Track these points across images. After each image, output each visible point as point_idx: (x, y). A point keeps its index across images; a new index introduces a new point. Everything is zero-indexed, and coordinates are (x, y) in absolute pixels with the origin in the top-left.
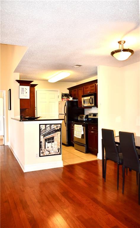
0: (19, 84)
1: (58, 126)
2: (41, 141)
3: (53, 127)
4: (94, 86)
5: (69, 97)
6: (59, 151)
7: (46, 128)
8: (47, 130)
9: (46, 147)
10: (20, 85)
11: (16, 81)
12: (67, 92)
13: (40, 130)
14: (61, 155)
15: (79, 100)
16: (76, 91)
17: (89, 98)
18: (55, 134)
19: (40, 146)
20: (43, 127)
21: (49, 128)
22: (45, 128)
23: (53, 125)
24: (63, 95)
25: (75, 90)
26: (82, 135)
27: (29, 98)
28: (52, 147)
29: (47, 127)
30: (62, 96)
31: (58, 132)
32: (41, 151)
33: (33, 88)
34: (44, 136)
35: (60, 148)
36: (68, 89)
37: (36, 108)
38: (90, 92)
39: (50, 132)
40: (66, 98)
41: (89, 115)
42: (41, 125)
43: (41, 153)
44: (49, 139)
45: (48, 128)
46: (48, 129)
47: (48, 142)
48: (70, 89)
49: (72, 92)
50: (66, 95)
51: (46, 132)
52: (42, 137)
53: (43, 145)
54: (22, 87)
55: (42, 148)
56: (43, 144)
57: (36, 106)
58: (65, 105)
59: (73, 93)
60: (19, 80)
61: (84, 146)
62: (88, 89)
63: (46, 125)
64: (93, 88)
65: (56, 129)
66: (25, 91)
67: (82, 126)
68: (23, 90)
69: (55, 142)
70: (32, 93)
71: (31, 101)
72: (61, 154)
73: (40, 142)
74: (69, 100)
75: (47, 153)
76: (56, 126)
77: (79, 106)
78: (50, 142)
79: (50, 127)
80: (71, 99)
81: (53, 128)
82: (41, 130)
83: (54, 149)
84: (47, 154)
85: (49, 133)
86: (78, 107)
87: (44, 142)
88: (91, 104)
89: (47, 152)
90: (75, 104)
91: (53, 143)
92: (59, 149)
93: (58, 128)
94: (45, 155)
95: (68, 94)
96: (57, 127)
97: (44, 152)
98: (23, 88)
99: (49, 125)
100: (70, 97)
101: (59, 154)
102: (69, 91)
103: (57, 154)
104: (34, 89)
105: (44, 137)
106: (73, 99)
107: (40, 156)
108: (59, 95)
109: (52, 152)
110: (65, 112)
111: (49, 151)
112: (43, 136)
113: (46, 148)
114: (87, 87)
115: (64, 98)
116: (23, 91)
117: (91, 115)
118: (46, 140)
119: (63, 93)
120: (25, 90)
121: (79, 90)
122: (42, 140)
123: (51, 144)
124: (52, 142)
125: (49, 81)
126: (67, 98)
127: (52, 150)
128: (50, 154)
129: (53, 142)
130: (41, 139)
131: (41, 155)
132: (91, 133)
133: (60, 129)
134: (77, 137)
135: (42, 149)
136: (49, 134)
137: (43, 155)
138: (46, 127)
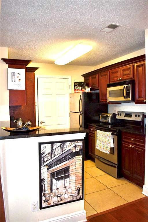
0: (8, 65)
1: (77, 144)
2: (42, 178)
3: (68, 147)
4: (129, 68)
5: (84, 88)
6: (78, 194)
7: (52, 150)
8: (56, 153)
9: (54, 188)
10: (9, 67)
11: (2, 61)
12: (82, 80)
13: (40, 155)
14: (83, 201)
15: (101, 91)
16: (96, 77)
17: (121, 87)
18: (71, 160)
19: (42, 189)
20: (47, 149)
21: (59, 150)
22: (50, 151)
23: (66, 144)
24: (76, 84)
25: (94, 76)
26: (111, 148)
27: (24, 88)
28: (65, 187)
29: (54, 148)
30: (75, 86)
31: (77, 157)
32: (43, 198)
33: (31, 73)
34: (49, 166)
35: (81, 187)
36: (83, 75)
37: (36, 104)
38: (122, 79)
39: (61, 157)
40: (80, 88)
41: (118, 114)
42: (42, 146)
43: (43, 202)
44: (59, 172)
45: (57, 150)
46: (58, 152)
47: (58, 179)
48: (85, 76)
49: (88, 80)
50: (80, 84)
51: (53, 159)
52: (44, 170)
53: (46, 186)
54: (11, 70)
55: (45, 191)
56: (47, 184)
57: (36, 101)
58: (81, 99)
59: (91, 81)
60: (7, 58)
61: (115, 167)
62: (118, 74)
63: (52, 143)
64: (127, 72)
65: (74, 151)
66: (18, 77)
67: (112, 134)
68: (15, 76)
69: (72, 178)
70: (30, 81)
71: (28, 93)
72: (83, 199)
73: (41, 180)
74: (85, 91)
75: (56, 200)
76: (74, 145)
77: (101, 100)
78: (61, 178)
79: (62, 149)
80: (88, 90)
81: (68, 149)
82: (43, 156)
83: (70, 190)
84: (56, 203)
85: (59, 160)
86: (99, 102)
87: (50, 179)
88: (125, 98)
89: (56, 197)
90: (94, 97)
91: (67, 180)
92: (80, 189)
93: (78, 149)
94: (52, 204)
95: (83, 83)
96: (75, 147)
97: (48, 198)
98: (14, 73)
99: (59, 144)
100: (87, 87)
101: (80, 199)
102: (84, 78)
103: (75, 199)
104: (34, 75)
105: (48, 169)
106: (91, 90)
107: (41, 208)
108: (70, 84)
109: (66, 196)
110: (81, 110)
111: (59, 197)
112: (46, 168)
113: (53, 191)
114: (116, 70)
115: (77, 88)
116: (15, 78)
117: (121, 115)
118: (53, 175)
119: (76, 81)
120: (17, 75)
121: (101, 76)
122: (46, 174)
123: (63, 181)
124: (65, 178)
125: (56, 63)
126: (82, 89)
127: (64, 192)
128: (60, 201)
129: (68, 177)
130: (42, 175)
131: (44, 205)
132: (129, 148)
133: (80, 150)
134: (101, 150)
135: (44, 194)
136: (59, 163)
137: (47, 206)
138: (52, 147)
